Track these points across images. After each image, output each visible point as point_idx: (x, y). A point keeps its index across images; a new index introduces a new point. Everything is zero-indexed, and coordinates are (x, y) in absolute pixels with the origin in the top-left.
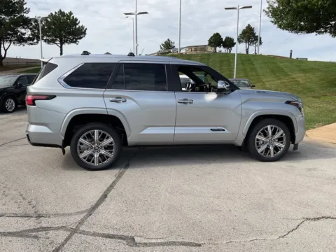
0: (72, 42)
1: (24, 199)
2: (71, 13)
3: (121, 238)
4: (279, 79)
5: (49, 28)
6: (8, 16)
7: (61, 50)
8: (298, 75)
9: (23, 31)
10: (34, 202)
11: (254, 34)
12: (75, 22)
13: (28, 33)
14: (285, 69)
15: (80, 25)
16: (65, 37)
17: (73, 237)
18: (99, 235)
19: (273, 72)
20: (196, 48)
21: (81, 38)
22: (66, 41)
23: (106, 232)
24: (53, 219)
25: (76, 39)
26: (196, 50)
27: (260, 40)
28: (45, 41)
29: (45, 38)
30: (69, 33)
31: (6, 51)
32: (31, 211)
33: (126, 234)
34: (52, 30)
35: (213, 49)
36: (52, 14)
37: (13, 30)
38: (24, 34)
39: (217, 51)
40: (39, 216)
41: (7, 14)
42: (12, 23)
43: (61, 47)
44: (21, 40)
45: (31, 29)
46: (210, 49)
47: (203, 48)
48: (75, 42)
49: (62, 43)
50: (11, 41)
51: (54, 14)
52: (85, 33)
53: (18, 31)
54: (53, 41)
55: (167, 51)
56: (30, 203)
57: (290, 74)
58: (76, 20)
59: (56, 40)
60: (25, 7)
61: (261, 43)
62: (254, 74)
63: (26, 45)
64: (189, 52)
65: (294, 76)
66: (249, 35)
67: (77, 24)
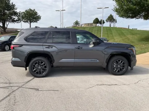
0: (35, 22)
1: (6, 79)
2: (34, 10)
3: (34, 89)
4: (121, 38)
5: (25, 16)
6: (8, 11)
7: (30, 25)
8: (130, 36)
9: (14, 17)
10: (9, 80)
11: (113, 18)
12: (36, 13)
13: (16, 18)
14: (125, 34)
15: (38, 15)
16: (32, 20)
17: (19, 89)
18: (28, 88)
19: (119, 35)
20: (88, 24)
21: (38, 20)
22: (32, 22)
23: (30, 87)
24: (14, 84)
25: (37, 21)
26: (88, 25)
27: (116, 21)
28: (24, 21)
29: (23, 20)
30: (34, 18)
31: (7, 25)
32: (8, 82)
33: (36, 88)
34: (26, 17)
35: (95, 25)
36: (26, 10)
37: (10, 17)
38: (14, 19)
39: (97, 26)
40: (10, 83)
41: (8, 10)
42: (10, 14)
43: (30, 24)
44: (13, 21)
45: (17, 16)
46: (94, 25)
47: (91, 24)
48: (36, 22)
49: (31, 22)
50: (9, 22)
51: (27, 10)
52: (40, 18)
53: (12, 17)
54: (27, 22)
55: (75, 26)
56: (8, 80)
57: (126, 35)
58: (37, 12)
59: (28, 21)
60: (15, 7)
61: (116, 22)
62: (111, 35)
63: (16, 23)
64: (85, 26)
65: (128, 36)
66: (111, 19)
67: (37, 14)
